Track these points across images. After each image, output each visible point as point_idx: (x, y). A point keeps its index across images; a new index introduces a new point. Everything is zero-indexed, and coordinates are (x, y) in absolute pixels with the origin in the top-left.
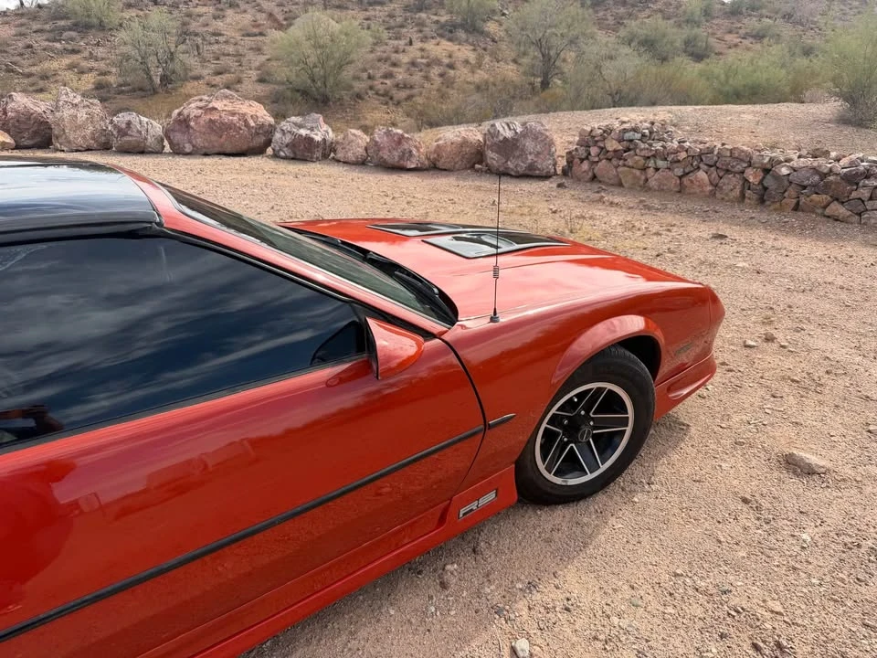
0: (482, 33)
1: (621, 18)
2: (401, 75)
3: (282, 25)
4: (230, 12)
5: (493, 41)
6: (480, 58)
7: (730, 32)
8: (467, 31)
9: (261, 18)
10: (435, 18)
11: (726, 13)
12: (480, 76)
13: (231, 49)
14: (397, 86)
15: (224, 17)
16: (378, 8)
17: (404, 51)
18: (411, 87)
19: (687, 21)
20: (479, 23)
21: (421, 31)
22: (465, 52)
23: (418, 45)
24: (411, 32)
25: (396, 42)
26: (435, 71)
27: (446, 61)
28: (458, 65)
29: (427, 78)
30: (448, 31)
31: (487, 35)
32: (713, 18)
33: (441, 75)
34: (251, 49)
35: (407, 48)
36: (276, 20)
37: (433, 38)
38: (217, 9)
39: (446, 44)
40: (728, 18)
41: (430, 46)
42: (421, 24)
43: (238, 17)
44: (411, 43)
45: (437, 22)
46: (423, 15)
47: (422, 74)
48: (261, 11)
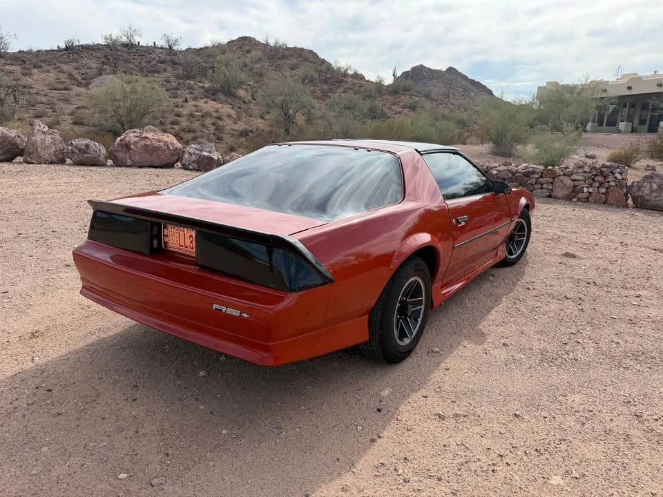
0: (235, 96)
1: (326, 92)
2: (184, 123)
3: (81, 83)
4: (35, 71)
5: (244, 102)
6: (239, 114)
7: (394, 104)
8: (225, 95)
9: (63, 77)
10: (201, 85)
11: (390, 92)
12: (241, 126)
13: (43, 99)
14: (183, 130)
15: (31, 74)
16: (156, 75)
17: (182, 106)
18: (194, 132)
19: (368, 96)
20: (233, 90)
21: (192, 93)
22: (226, 109)
23: (191, 102)
24: (184, 93)
25: (175, 100)
26: (208, 121)
27: (215, 115)
28: (224, 117)
29: (203, 125)
30: (212, 94)
31: (239, 98)
32: (383, 95)
33: (213, 124)
34: (59, 100)
35: (185, 104)
36: (75, 79)
37: (201, 98)
38: (24, 68)
39: (212, 103)
40: (391, 95)
41: (201, 103)
42: (191, 88)
43: (43, 76)
44: (186, 101)
45: (203, 87)
46: (192, 82)
47: (199, 122)
48: (61, 71)
